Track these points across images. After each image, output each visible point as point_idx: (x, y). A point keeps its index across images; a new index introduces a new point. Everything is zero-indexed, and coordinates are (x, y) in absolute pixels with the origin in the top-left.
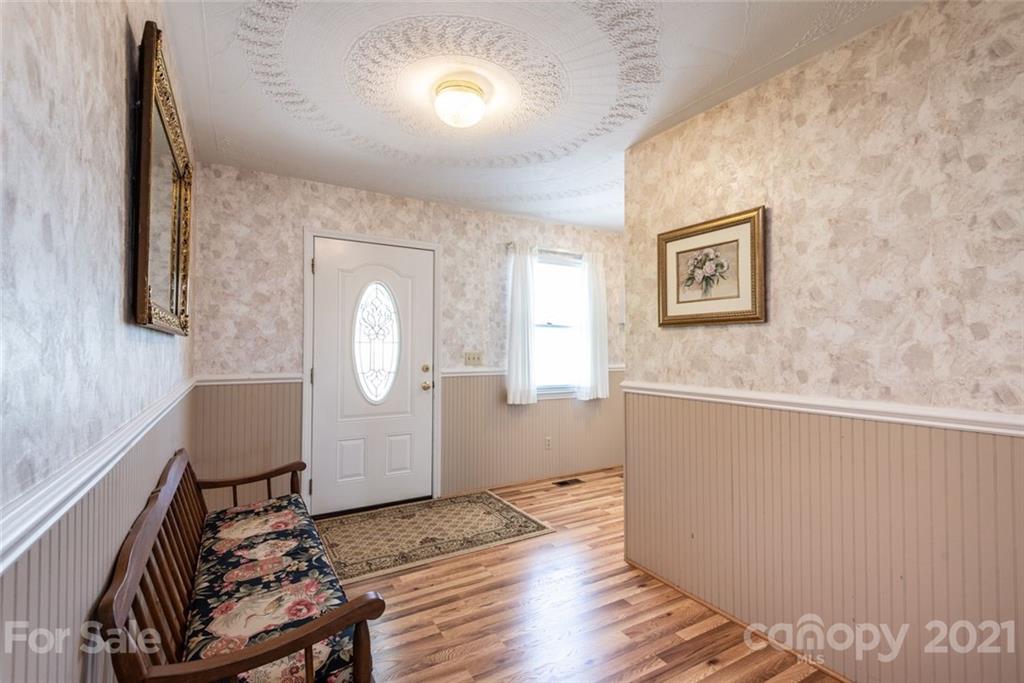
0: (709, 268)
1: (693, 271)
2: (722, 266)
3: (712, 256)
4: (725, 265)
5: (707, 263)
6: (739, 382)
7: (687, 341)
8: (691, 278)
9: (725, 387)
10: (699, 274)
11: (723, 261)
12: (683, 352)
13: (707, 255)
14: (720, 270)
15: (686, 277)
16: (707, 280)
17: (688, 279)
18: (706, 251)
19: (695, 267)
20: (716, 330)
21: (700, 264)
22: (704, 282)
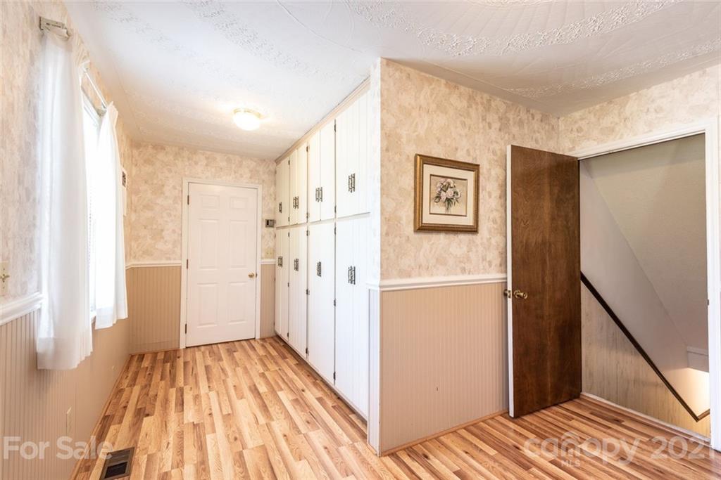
0: (450, 193)
1: (440, 192)
2: (457, 194)
3: (452, 185)
4: (459, 193)
5: (449, 189)
6: (463, 270)
7: (433, 244)
8: (439, 197)
9: (456, 275)
10: (444, 196)
11: (458, 190)
12: (430, 252)
13: (449, 184)
14: (456, 196)
15: (435, 195)
16: (449, 201)
17: (437, 197)
18: (449, 180)
19: (441, 189)
20: (451, 236)
21: (445, 188)
22: (447, 203)
